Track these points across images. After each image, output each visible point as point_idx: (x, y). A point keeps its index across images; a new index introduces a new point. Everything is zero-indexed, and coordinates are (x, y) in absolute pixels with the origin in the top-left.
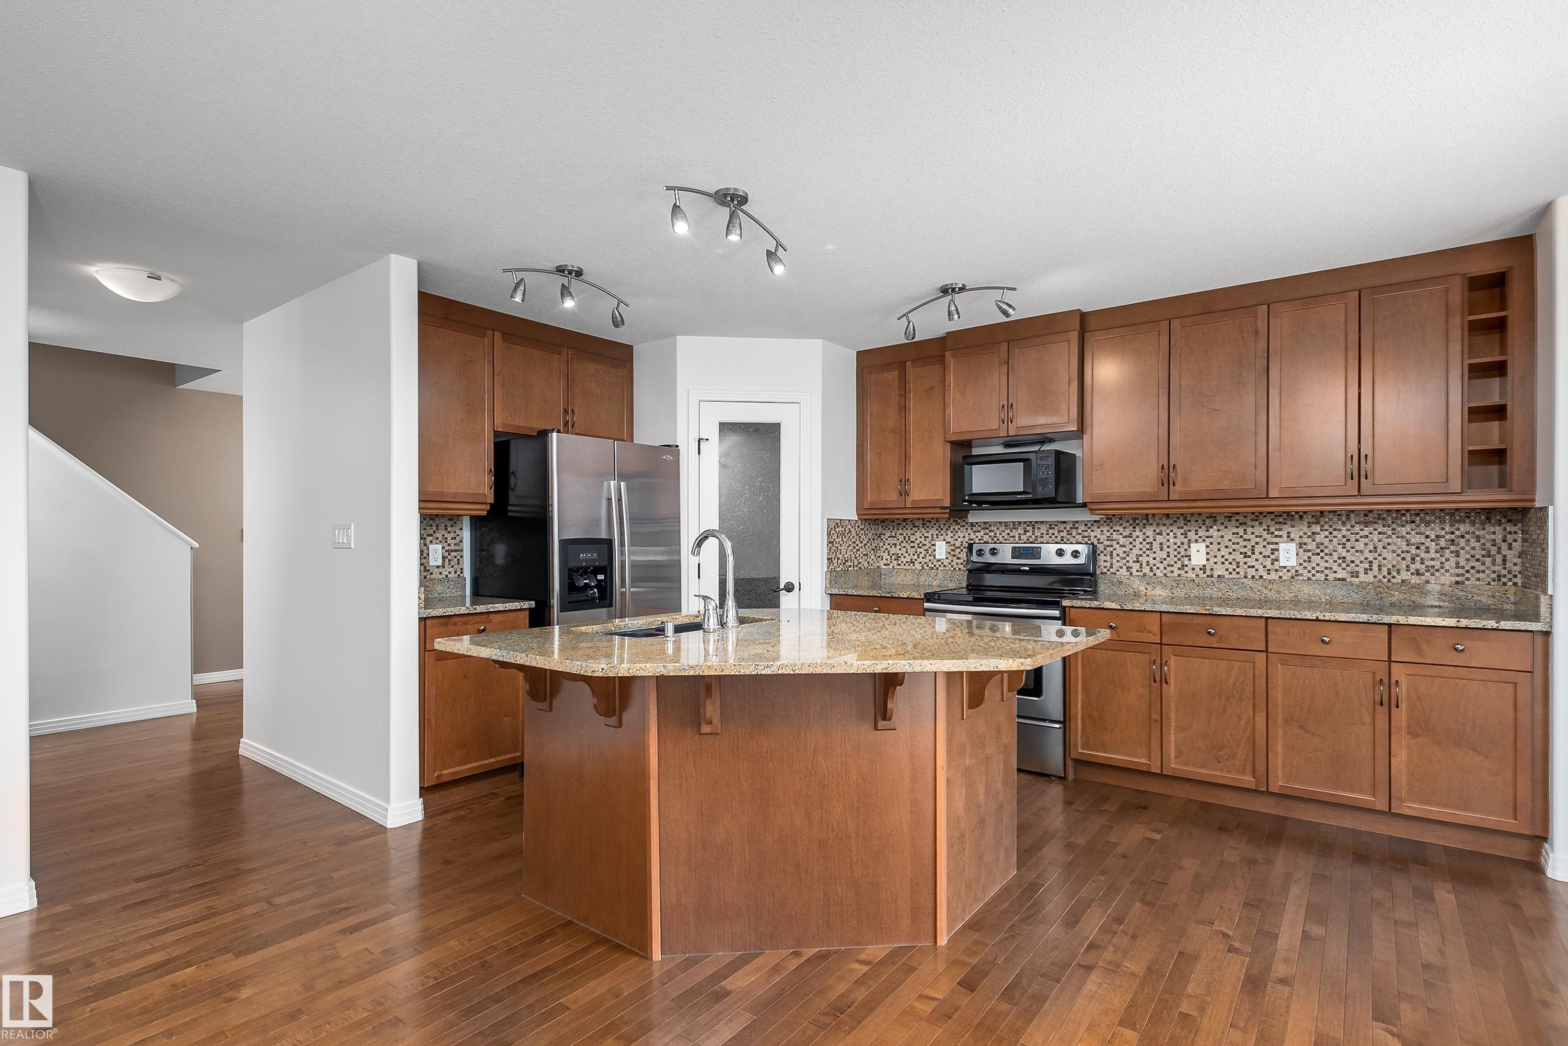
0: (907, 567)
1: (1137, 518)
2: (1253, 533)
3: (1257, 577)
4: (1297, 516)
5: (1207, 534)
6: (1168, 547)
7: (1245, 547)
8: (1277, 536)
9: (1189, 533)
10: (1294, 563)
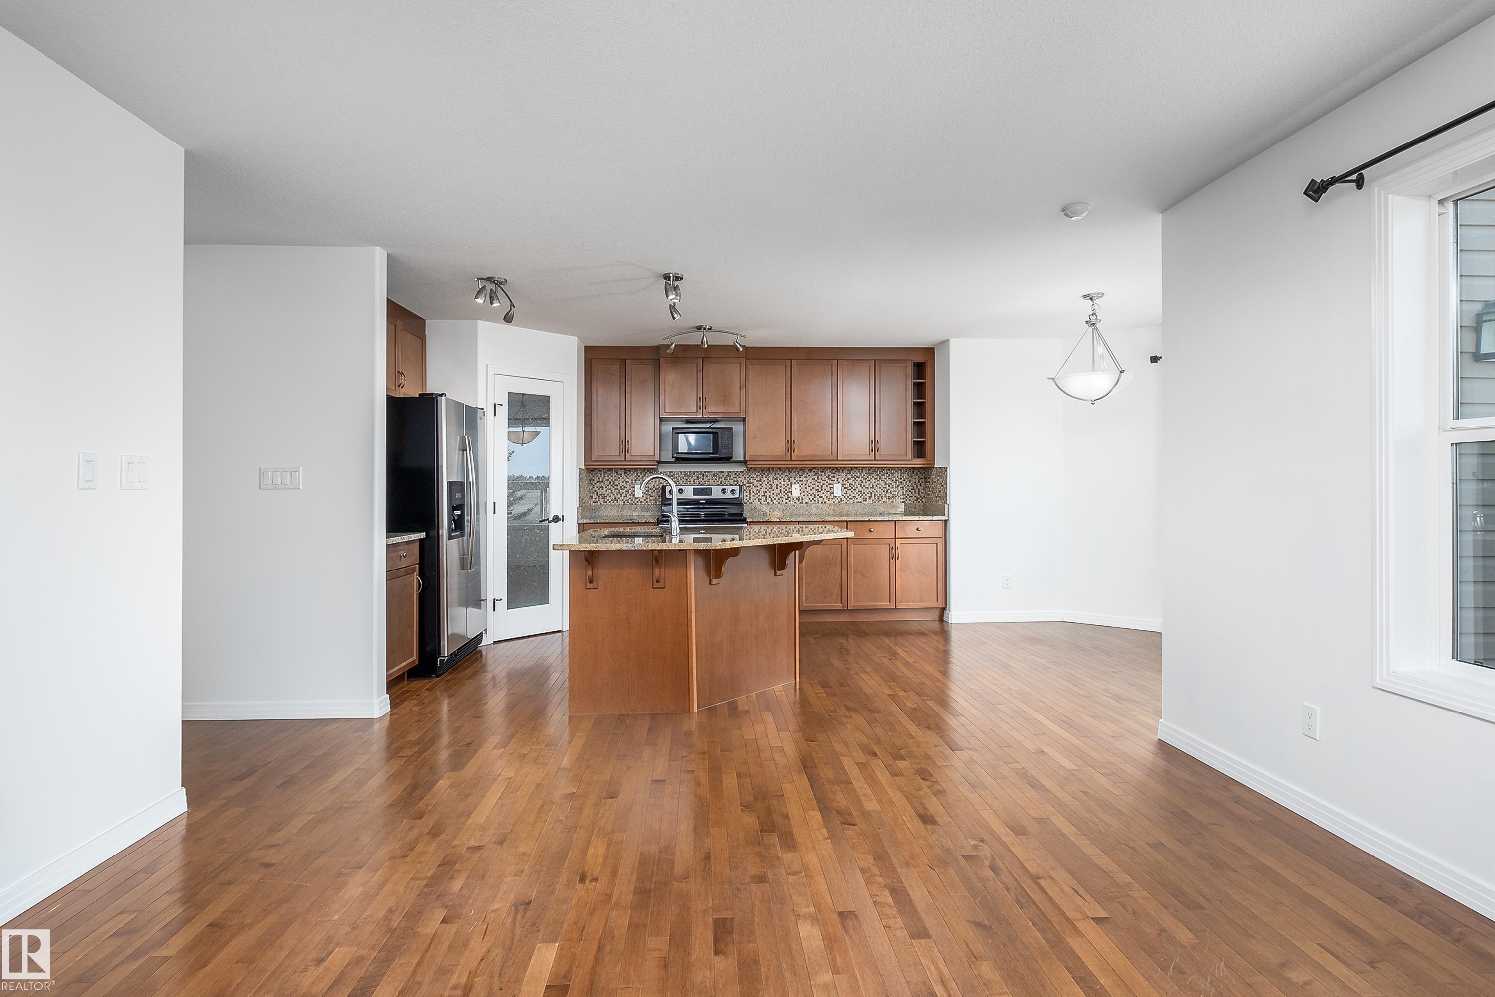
0: (612, 503)
1: (764, 470)
2: (822, 479)
3: (823, 502)
4: (841, 470)
5: (800, 479)
6: (781, 487)
7: (818, 486)
8: (832, 480)
9: (791, 479)
10: (840, 494)
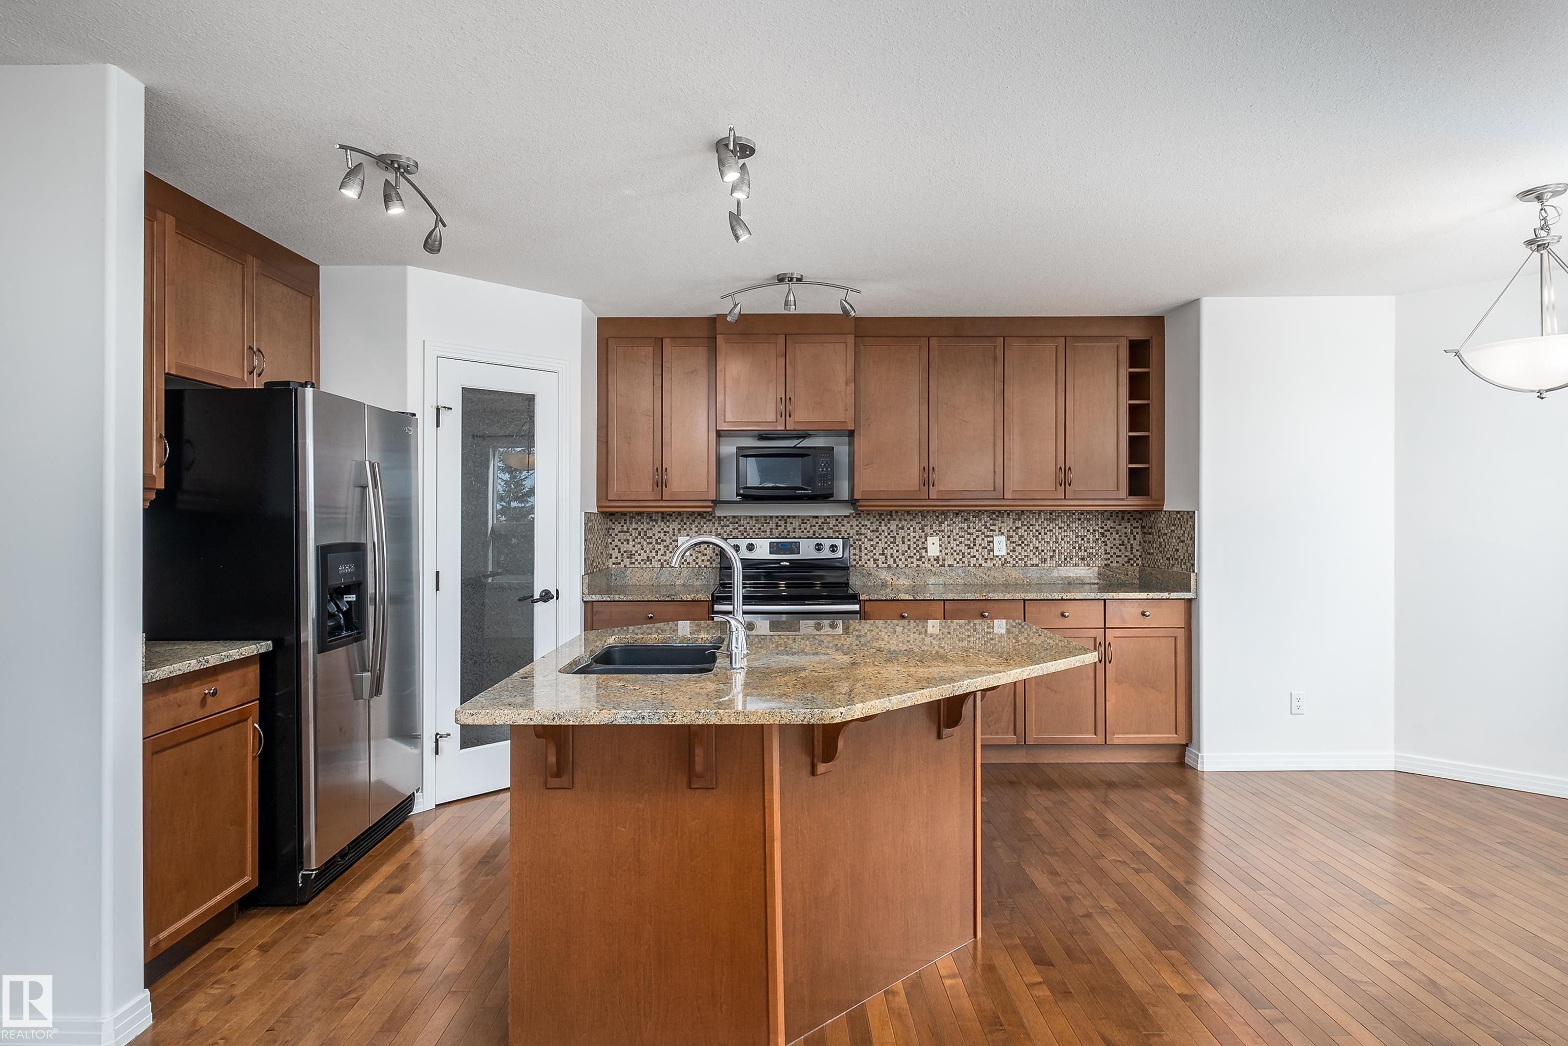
0: (642, 565)
1: (883, 514)
2: (974, 528)
3: (977, 565)
4: (1006, 514)
5: (940, 529)
6: (909, 540)
7: (969, 539)
8: (992, 530)
9: (925, 528)
10: (1004, 553)
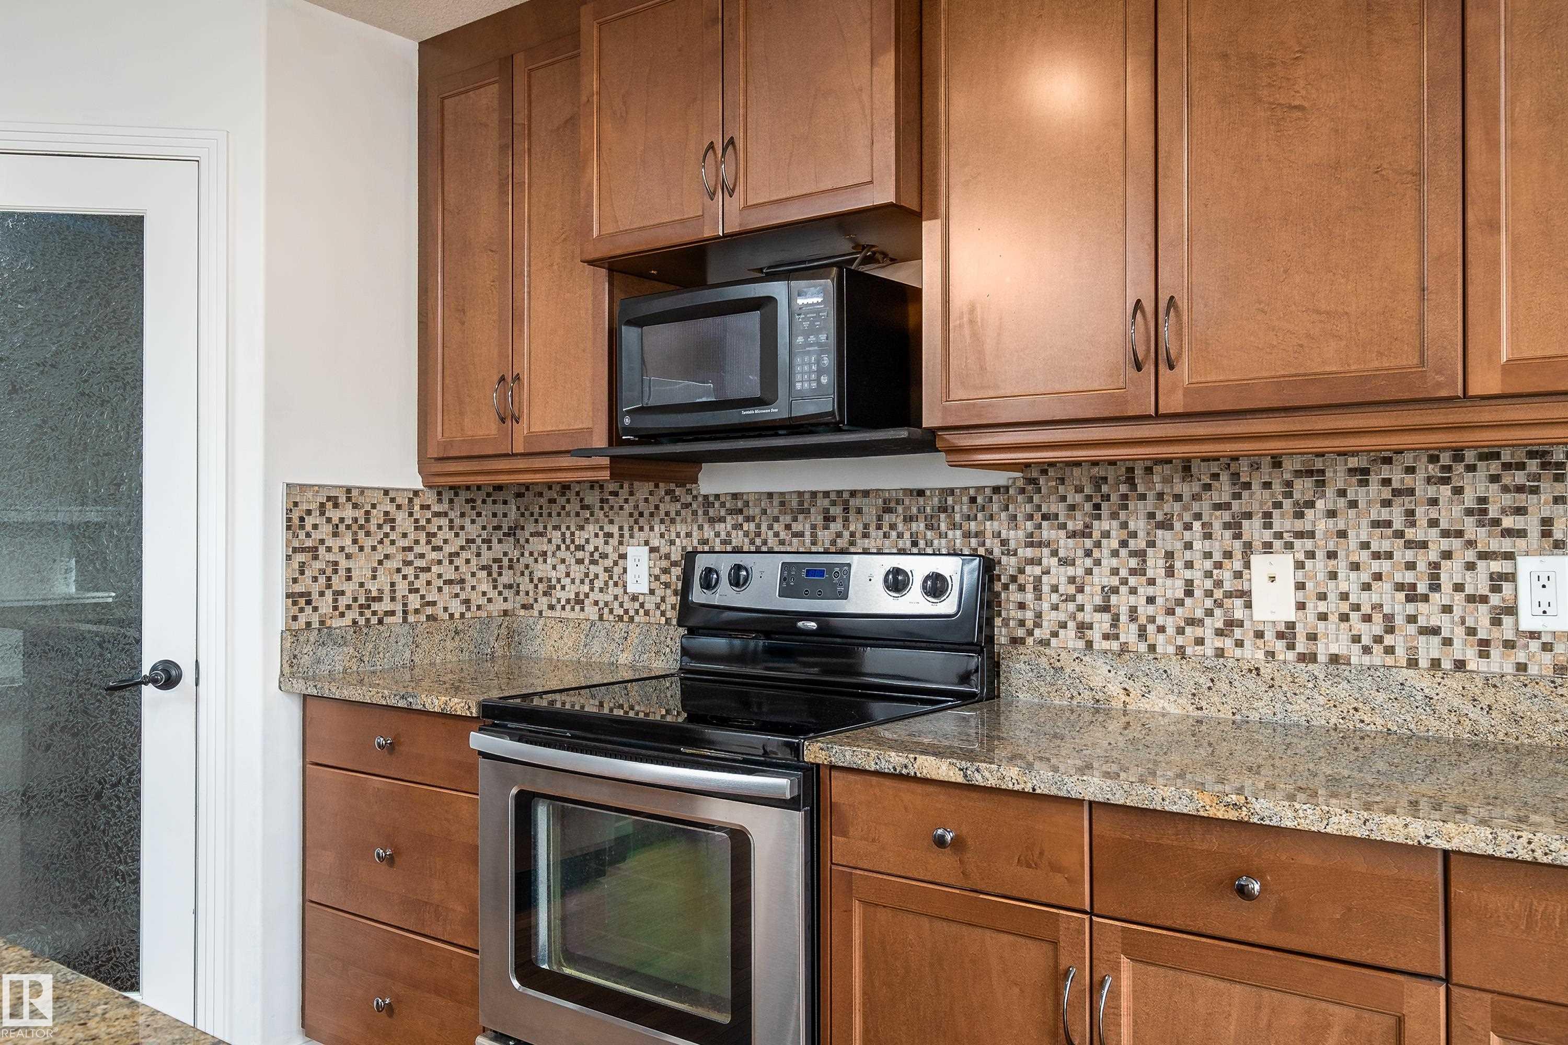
0: (568, 614)
2: (1433, 523)
3: (1447, 665)
5: (1299, 525)
6: (1189, 565)
7: (1411, 566)
8: (1509, 533)
9: (1246, 523)
